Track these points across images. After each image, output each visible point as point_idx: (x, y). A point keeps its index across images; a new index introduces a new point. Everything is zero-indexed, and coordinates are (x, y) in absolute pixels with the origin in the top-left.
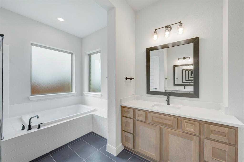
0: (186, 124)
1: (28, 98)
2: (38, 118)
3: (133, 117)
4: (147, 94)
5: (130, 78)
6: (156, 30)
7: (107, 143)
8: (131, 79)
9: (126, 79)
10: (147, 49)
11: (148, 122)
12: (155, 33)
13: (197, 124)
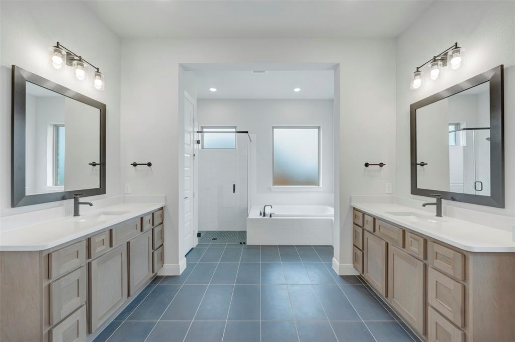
0: (410, 239)
1: (270, 189)
2: (272, 207)
3: (362, 225)
4: (411, 194)
5: (379, 163)
6: (418, 68)
7: (333, 257)
8: (381, 165)
9: (367, 165)
10: (411, 106)
11: (375, 233)
12: (416, 75)
13: (422, 241)
